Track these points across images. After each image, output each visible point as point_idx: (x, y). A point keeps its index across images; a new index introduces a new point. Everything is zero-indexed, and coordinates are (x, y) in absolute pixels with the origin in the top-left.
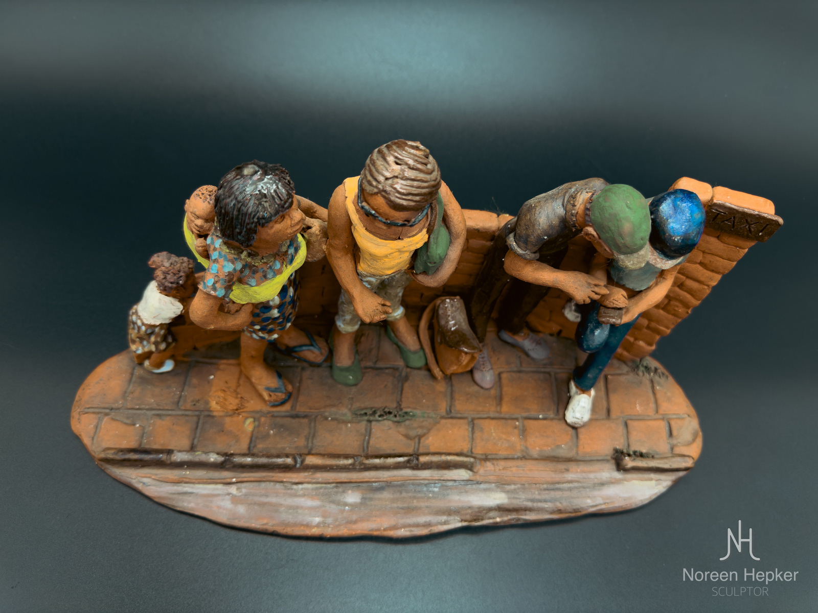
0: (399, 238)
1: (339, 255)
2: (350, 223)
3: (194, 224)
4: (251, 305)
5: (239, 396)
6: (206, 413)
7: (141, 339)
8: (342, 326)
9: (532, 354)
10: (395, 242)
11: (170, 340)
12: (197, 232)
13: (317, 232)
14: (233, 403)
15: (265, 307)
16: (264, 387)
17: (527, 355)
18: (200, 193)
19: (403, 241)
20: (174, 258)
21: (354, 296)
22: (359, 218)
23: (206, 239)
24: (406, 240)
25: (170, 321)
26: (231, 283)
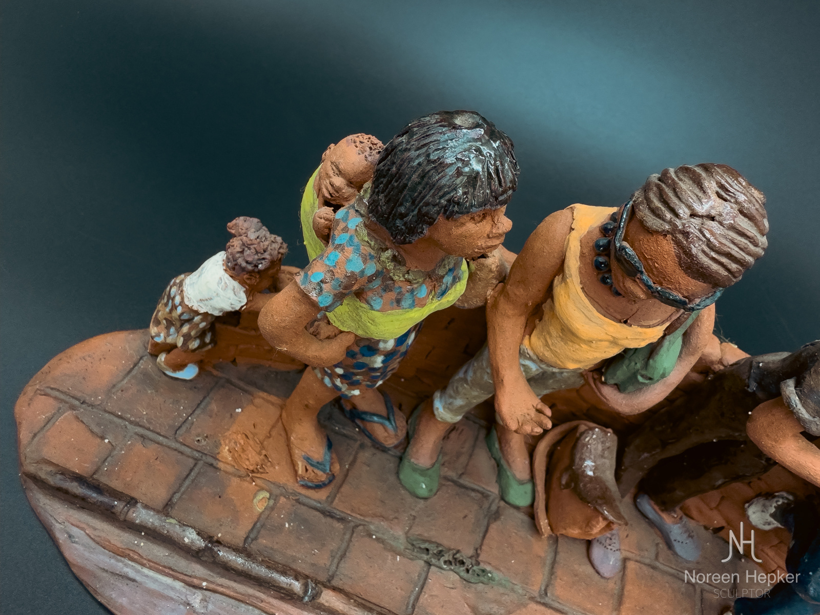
0: (625, 322)
1: (510, 312)
2: (560, 268)
3: (328, 181)
4: (353, 336)
5: (264, 452)
6: (210, 460)
7: (170, 323)
8: (441, 410)
9: (678, 548)
10: (618, 325)
11: (208, 340)
12: (327, 195)
13: (494, 267)
14: (252, 458)
15: (370, 346)
16: (303, 454)
17: (669, 545)
18: (358, 140)
19: (630, 328)
20: (264, 231)
21: (504, 381)
22: (580, 268)
23: (335, 211)
24: (635, 329)
25: (221, 314)
26: (347, 291)
